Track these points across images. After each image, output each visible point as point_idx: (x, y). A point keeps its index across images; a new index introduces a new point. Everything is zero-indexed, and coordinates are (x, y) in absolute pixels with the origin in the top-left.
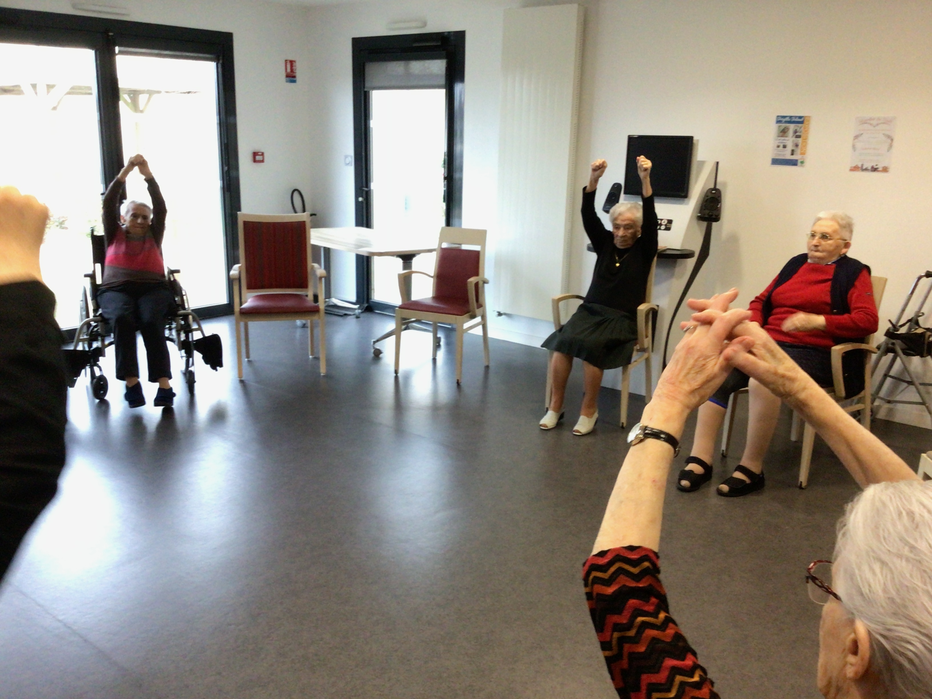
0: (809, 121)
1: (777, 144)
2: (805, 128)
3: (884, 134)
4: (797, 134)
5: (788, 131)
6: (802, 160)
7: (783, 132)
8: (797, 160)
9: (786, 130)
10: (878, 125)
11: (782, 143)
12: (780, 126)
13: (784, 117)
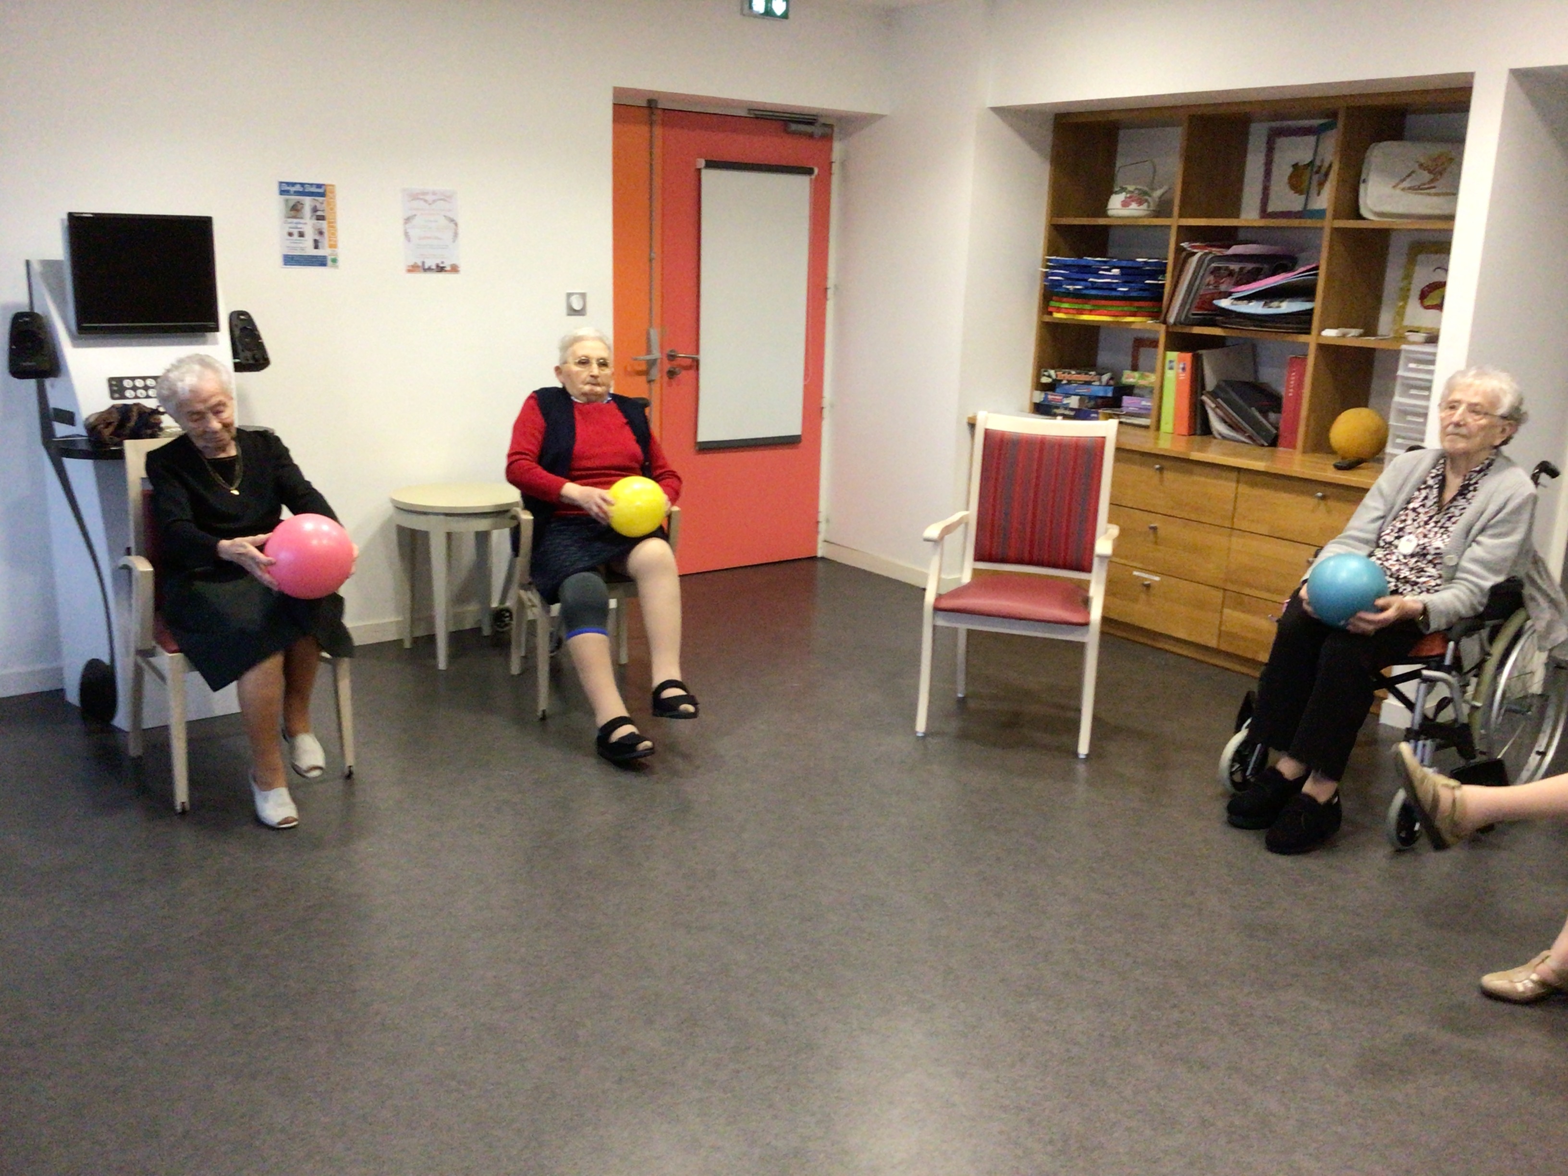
0: (333, 192)
1: (287, 230)
2: (329, 204)
3: (445, 216)
4: (319, 213)
5: (302, 208)
6: (333, 257)
7: (295, 210)
8: (325, 257)
9: (299, 206)
10: (434, 201)
11: (297, 228)
12: (287, 201)
13: (293, 184)
